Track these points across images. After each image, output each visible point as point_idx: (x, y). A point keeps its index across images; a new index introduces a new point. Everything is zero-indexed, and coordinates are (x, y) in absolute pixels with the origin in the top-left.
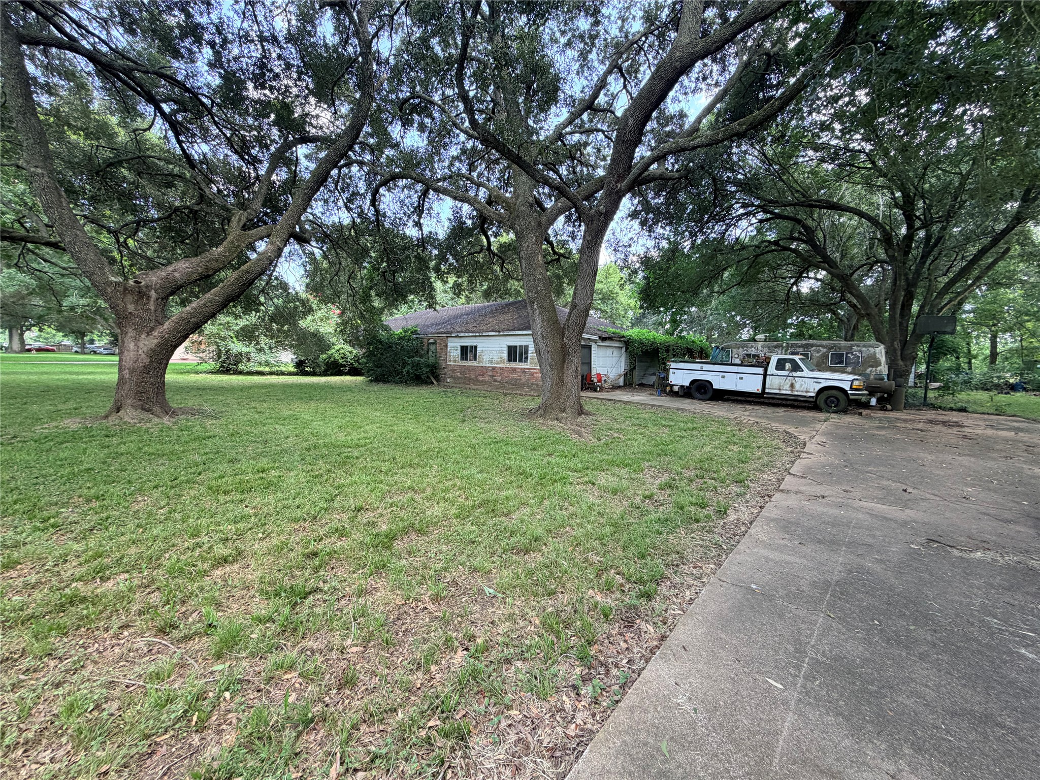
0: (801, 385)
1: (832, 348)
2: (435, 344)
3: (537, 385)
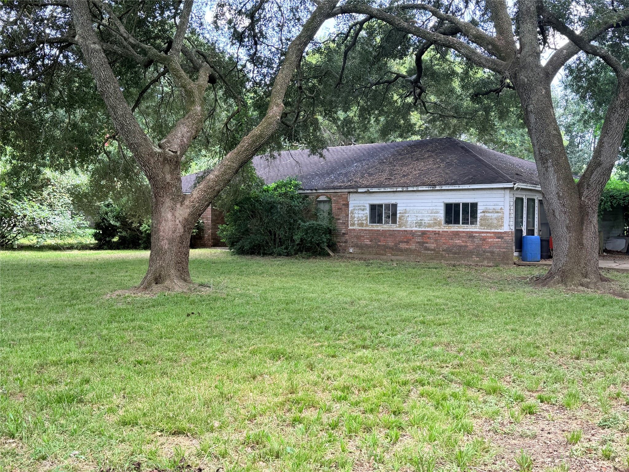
2: (329, 201)
3: (492, 253)
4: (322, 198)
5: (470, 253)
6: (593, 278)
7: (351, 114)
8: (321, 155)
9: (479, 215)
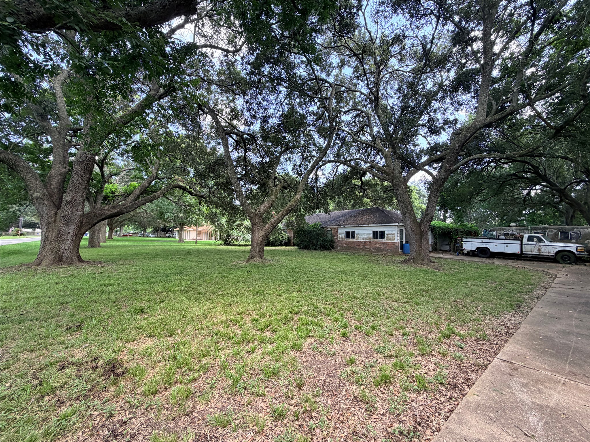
0: (545, 250)
1: (560, 230)
2: (331, 230)
3: (391, 250)
4: (329, 229)
5: (382, 250)
6: (426, 261)
7: (340, 200)
8: (329, 214)
9: (386, 236)
